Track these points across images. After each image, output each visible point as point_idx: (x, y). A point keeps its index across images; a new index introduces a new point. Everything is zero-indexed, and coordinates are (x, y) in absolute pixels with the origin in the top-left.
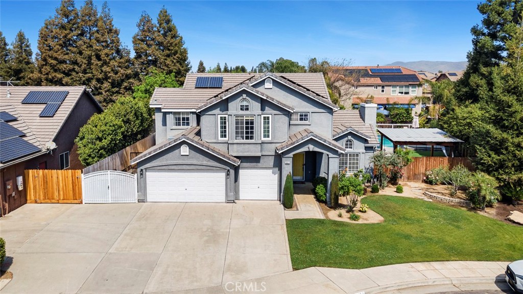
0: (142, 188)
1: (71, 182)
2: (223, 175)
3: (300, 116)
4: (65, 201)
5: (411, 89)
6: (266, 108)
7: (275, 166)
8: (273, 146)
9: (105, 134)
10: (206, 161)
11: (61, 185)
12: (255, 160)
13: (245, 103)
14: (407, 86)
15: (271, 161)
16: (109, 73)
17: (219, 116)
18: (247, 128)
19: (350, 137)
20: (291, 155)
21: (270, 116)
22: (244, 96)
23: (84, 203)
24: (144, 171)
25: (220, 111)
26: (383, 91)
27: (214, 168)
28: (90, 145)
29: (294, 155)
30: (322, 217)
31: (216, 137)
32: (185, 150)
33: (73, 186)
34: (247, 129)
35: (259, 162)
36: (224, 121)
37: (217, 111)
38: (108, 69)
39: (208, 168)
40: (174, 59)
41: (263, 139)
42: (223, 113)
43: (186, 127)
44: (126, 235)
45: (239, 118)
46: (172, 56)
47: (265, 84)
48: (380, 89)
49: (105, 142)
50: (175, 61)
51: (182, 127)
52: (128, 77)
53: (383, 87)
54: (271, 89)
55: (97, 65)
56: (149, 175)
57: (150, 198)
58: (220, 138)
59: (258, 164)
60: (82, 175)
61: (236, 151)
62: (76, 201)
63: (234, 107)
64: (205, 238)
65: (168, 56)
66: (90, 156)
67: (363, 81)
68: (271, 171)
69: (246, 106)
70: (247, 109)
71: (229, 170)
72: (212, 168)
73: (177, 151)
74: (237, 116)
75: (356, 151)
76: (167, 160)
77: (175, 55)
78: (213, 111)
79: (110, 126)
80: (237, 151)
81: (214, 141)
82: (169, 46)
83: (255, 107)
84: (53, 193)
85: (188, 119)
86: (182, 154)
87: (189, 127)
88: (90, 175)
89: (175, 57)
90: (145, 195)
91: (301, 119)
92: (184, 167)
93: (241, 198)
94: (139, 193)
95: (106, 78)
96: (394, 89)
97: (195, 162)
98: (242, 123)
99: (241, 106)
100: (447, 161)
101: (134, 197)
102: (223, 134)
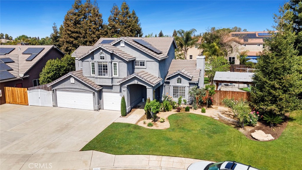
1: (23, 94)
3: (140, 63)
4: (21, 104)
6: (115, 58)
7: (120, 92)
8: (119, 80)
9: (51, 70)
10: (83, 87)
11: (19, 95)
12: (111, 87)
13: (102, 55)
17: (91, 62)
18: (104, 69)
19: (179, 77)
21: (117, 63)
22: (101, 51)
23: (29, 105)
24: (55, 90)
25: (91, 59)
27: (87, 91)
29: (127, 86)
30: (134, 123)
31: (90, 74)
33: (24, 96)
35: (112, 89)
36: (93, 65)
37: (90, 59)
39: (84, 91)
41: (114, 76)
42: (92, 61)
45: (100, 64)
47: (121, 44)
48: (262, 46)
49: (50, 75)
54: (124, 47)
56: (58, 93)
58: (92, 75)
59: (112, 90)
60: (28, 91)
62: (26, 104)
67: (250, 41)
68: (119, 94)
69: (103, 57)
70: (103, 59)
71: (94, 93)
72: (86, 91)
73: (69, 81)
74: (98, 62)
75: (184, 85)
76: (65, 85)
78: (88, 59)
79: (55, 66)
80: (100, 82)
81: (89, 76)
84: (16, 99)
86: (71, 82)
88: (31, 91)
90: (56, 103)
91: (141, 65)
92: (73, 90)
94: (53, 102)
97: (78, 87)
98: (101, 66)
99: (100, 57)
100: (246, 95)
101: (51, 104)
102: (93, 72)
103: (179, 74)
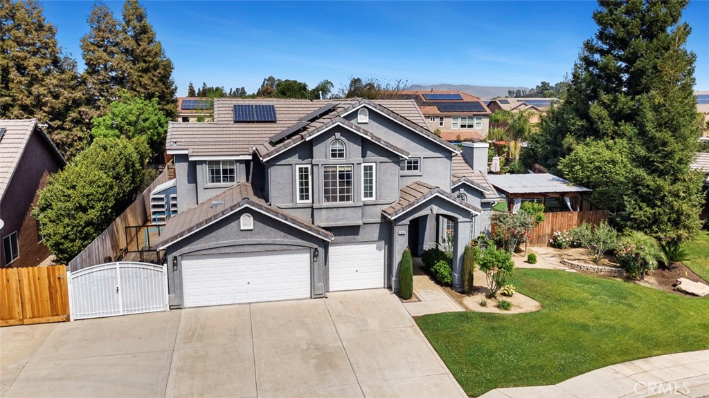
0: (175, 286)
1: (47, 285)
2: (307, 257)
3: (408, 163)
4: (36, 320)
5: (475, 121)
6: (368, 152)
7: (380, 239)
8: (379, 209)
9: (92, 200)
10: (281, 238)
11: (26, 292)
12: (353, 230)
13: (338, 146)
14: (471, 118)
15: (375, 232)
16: (44, 96)
17: (298, 167)
18: (341, 184)
19: (462, 191)
20: (407, 221)
21: (374, 165)
22: (338, 135)
23: (72, 319)
24: (179, 258)
25: (299, 158)
26: (441, 124)
27: (294, 248)
28: (66, 221)
29: (410, 221)
30: (459, 308)
31: (293, 200)
32: (247, 222)
33: (51, 293)
35: (358, 234)
36: (304, 174)
37: (294, 159)
38: (42, 90)
39: (285, 247)
40: (154, 76)
41: (364, 199)
42: (303, 162)
43: (229, 184)
44: (179, 370)
45: (331, 169)
46: (150, 72)
48: (438, 120)
49: (93, 214)
50: (156, 79)
51: (222, 184)
52: (77, 103)
53: (442, 119)
54: (367, 123)
55: (20, 82)
56: (186, 265)
57: (189, 301)
58: (299, 201)
59: (356, 236)
60: (68, 273)
61: (323, 219)
62: (56, 318)
63: (322, 154)
65: (146, 71)
66: (66, 237)
68: (375, 245)
69: (339, 150)
70: (341, 155)
71: (316, 249)
72: (290, 247)
73: (234, 224)
74: (326, 166)
76: (217, 239)
77: (155, 70)
78: (288, 159)
79: (99, 187)
80: (327, 220)
81: (290, 205)
82: (146, 56)
83: (354, 150)
84: (10, 309)
85: (232, 171)
86: (242, 229)
87: (235, 183)
88: (83, 271)
89: (156, 73)
90: (181, 297)
91: (409, 168)
92: (246, 249)
93: (330, 290)
94: (172, 295)
95: (39, 105)
96: (455, 121)
97: (263, 240)
98: (334, 177)
99: (332, 150)
100: (576, 217)
101: (161, 302)
102: (304, 193)
103: (464, 186)
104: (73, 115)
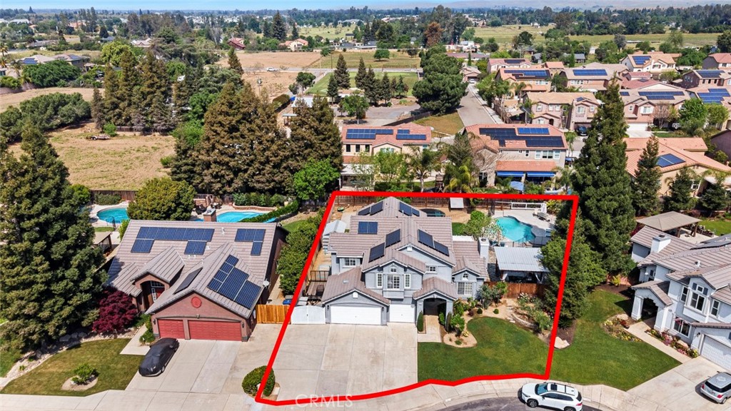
0: (328, 315)
1: (284, 312)
2: (380, 309)
3: (430, 268)
4: (280, 322)
5: (554, 153)
6: (407, 270)
7: (412, 303)
8: (412, 292)
10: (369, 302)
11: (278, 313)
12: (400, 300)
13: (394, 268)
15: (411, 301)
17: (377, 274)
19: (466, 272)
20: (423, 300)
21: (410, 275)
22: (394, 264)
23: (292, 324)
25: (378, 271)
26: (527, 155)
27: (374, 306)
30: (439, 340)
31: (375, 286)
32: (355, 295)
33: (285, 315)
34: (396, 283)
35: (402, 301)
36: (380, 277)
37: (376, 271)
39: (370, 305)
41: (405, 288)
42: (380, 273)
43: (353, 266)
44: (327, 355)
45: (390, 276)
46: (326, 140)
47: (408, 248)
48: (524, 153)
50: (329, 145)
51: (350, 266)
52: (287, 158)
53: (527, 151)
57: (333, 321)
58: (377, 287)
61: (387, 295)
63: (387, 271)
64: (371, 359)
66: (289, 285)
67: (509, 143)
68: (410, 307)
70: (395, 271)
71: (383, 307)
72: (372, 306)
73: (350, 295)
74: (388, 275)
76: (344, 300)
78: (374, 271)
80: (389, 295)
81: (374, 288)
83: (400, 270)
84: (273, 318)
85: (354, 261)
86: (354, 297)
87: (355, 266)
90: (330, 320)
91: (431, 270)
92: (355, 305)
93: (391, 320)
94: (327, 319)
95: (268, 161)
96: (538, 153)
97: (361, 302)
98: (392, 279)
99: (392, 270)
101: (323, 321)
102: (380, 284)
104: (285, 165)
